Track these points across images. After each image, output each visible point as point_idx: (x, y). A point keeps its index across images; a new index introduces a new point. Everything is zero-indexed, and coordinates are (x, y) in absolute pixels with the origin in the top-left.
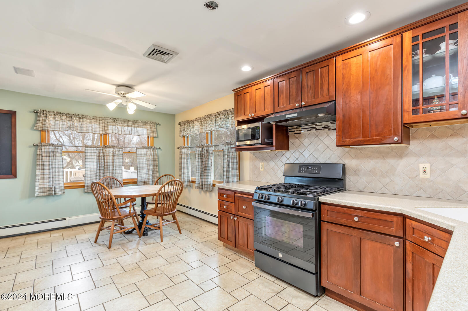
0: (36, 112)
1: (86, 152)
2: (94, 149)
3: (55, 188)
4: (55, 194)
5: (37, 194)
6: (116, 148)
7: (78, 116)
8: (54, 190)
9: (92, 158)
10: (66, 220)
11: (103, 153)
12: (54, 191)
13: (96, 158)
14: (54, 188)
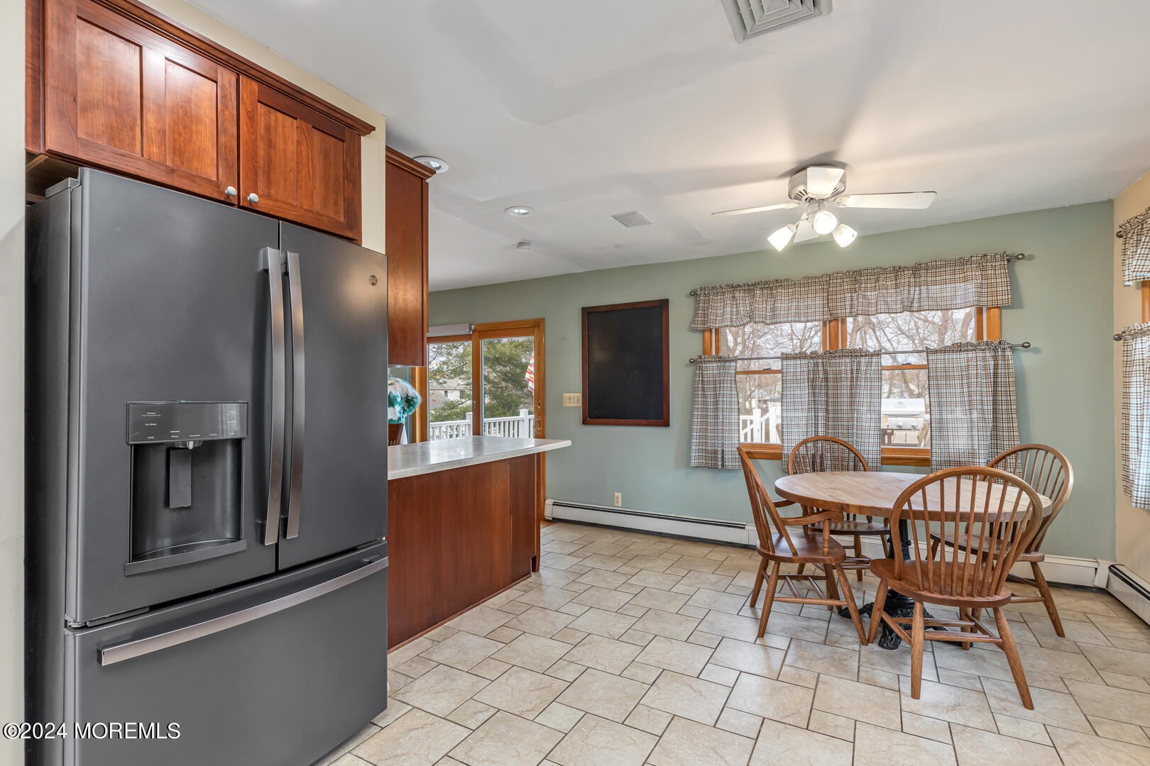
0: (694, 294)
1: (785, 371)
2: (803, 361)
3: (723, 453)
4: (723, 465)
5: (693, 462)
6: (862, 356)
7: (766, 286)
8: (720, 456)
9: (799, 385)
10: (744, 528)
11: (825, 372)
12: (720, 460)
13: (807, 384)
14: (720, 453)
